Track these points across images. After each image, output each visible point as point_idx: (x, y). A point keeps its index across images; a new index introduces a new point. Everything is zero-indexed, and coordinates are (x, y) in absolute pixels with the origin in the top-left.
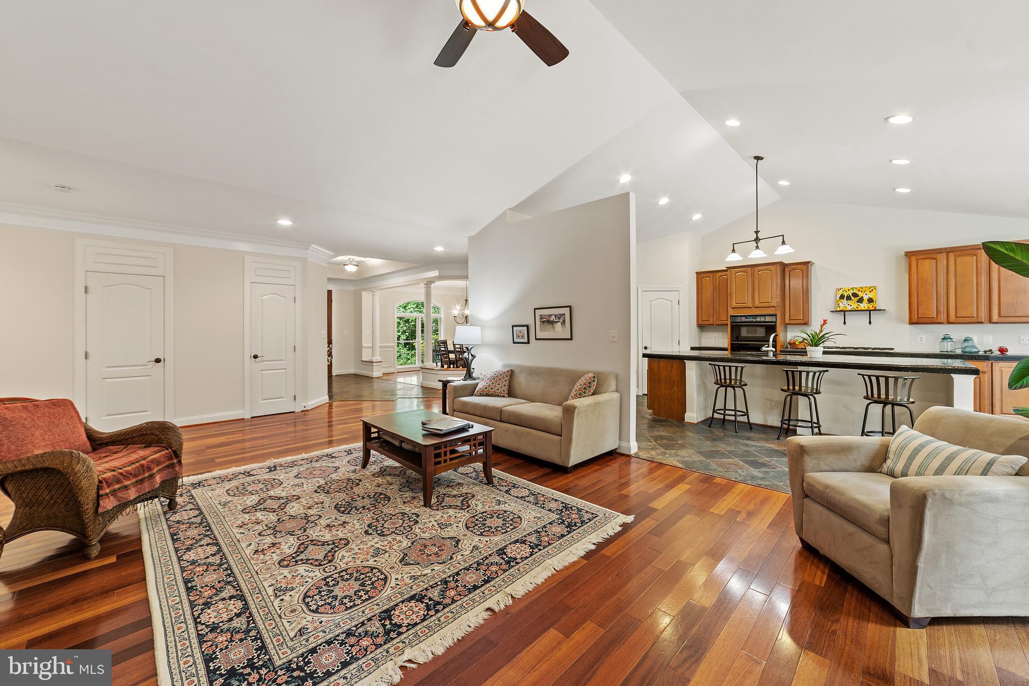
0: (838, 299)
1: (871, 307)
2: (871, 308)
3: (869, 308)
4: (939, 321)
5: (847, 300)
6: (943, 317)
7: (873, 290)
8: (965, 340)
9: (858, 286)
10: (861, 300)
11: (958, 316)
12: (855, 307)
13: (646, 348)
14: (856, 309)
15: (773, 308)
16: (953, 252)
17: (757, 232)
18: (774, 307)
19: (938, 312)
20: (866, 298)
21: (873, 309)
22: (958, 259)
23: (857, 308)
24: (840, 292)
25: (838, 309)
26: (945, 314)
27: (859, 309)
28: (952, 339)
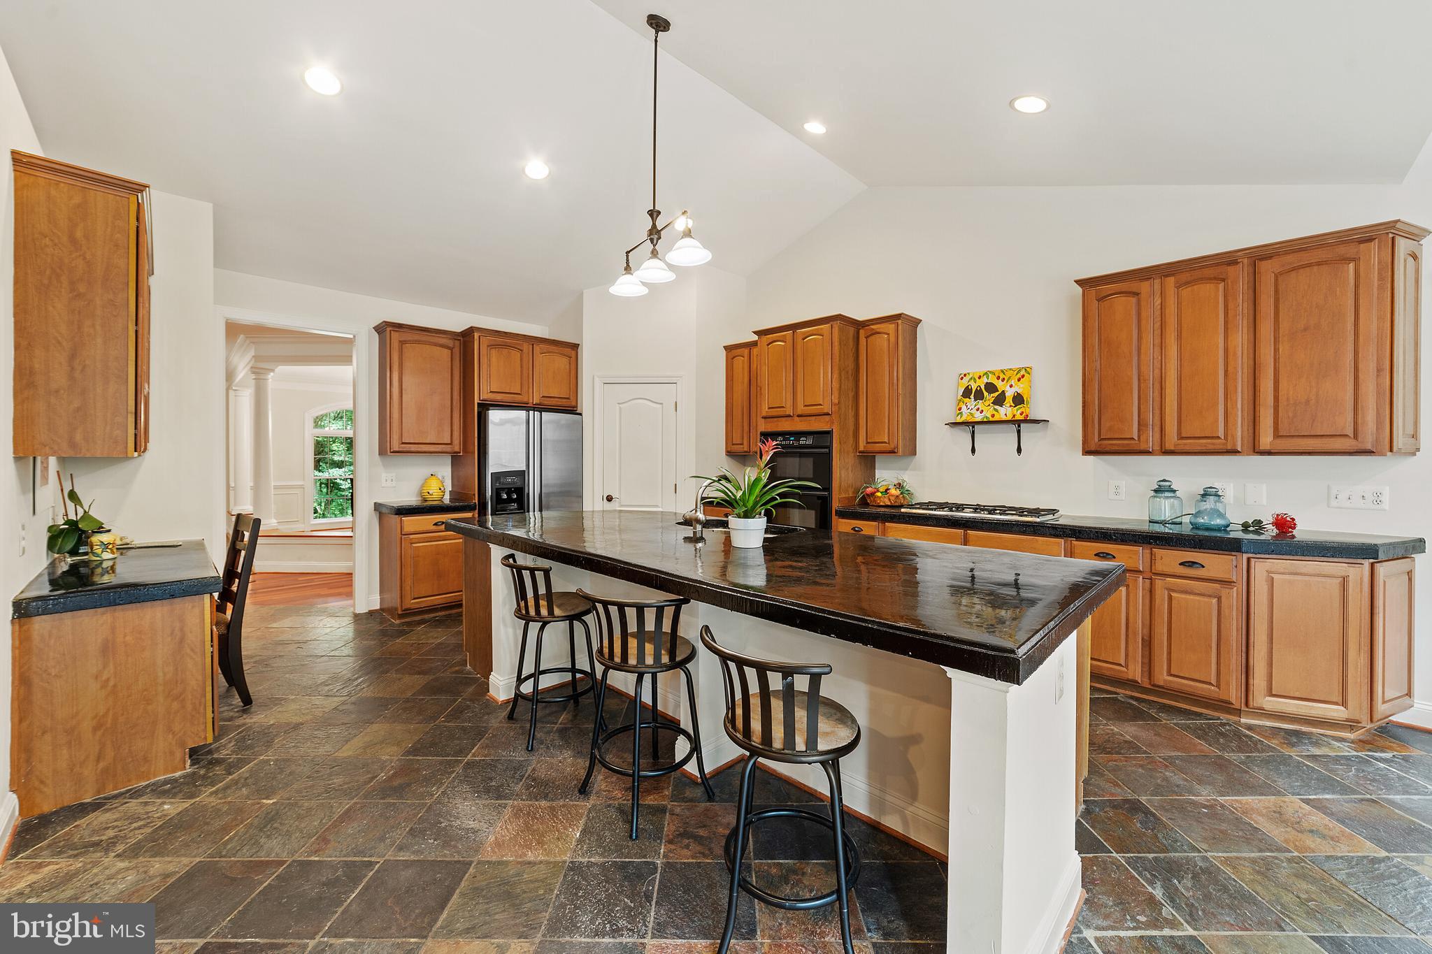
0: (959, 397)
1: (1017, 413)
2: (1018, 417)
3: (1014, 416)
4: (1143, 447)
5: (975, 400)
6: (1152, 440)
7: (1023, 376)
8: (1205, 495)
9: (996, 366)
10: (1000, 401)
11: (1184, 435)
12: (989, 416)
13: (609, 499)
14: (991, 419)
15: (827, 418)
16: (1173, 275)
17: (654, 214)
18: (828, 414)
19: (1142, 425)
20: (1010, 394)
21: (1022, 418)
22: (1186, 292)
23: (993, 416)
24: (965, 383)
25: (959, 420)
26: (1157, 429)
27: (996, 418)
28: (1174, 491)
